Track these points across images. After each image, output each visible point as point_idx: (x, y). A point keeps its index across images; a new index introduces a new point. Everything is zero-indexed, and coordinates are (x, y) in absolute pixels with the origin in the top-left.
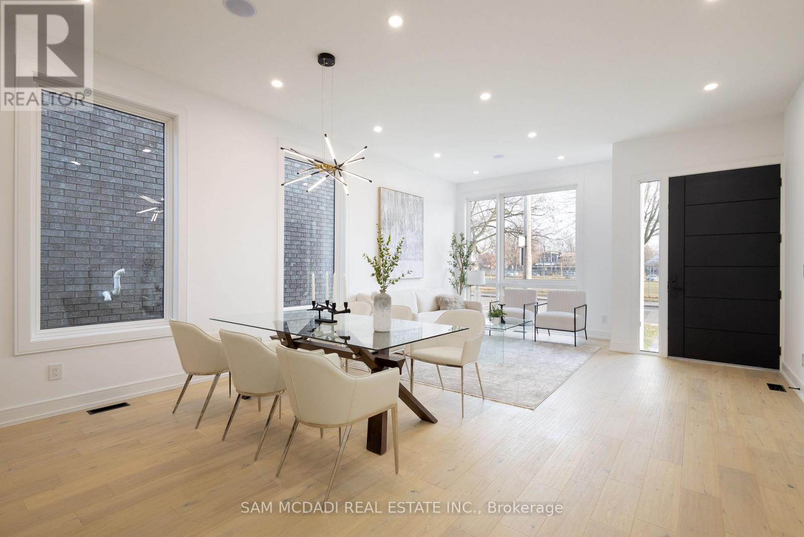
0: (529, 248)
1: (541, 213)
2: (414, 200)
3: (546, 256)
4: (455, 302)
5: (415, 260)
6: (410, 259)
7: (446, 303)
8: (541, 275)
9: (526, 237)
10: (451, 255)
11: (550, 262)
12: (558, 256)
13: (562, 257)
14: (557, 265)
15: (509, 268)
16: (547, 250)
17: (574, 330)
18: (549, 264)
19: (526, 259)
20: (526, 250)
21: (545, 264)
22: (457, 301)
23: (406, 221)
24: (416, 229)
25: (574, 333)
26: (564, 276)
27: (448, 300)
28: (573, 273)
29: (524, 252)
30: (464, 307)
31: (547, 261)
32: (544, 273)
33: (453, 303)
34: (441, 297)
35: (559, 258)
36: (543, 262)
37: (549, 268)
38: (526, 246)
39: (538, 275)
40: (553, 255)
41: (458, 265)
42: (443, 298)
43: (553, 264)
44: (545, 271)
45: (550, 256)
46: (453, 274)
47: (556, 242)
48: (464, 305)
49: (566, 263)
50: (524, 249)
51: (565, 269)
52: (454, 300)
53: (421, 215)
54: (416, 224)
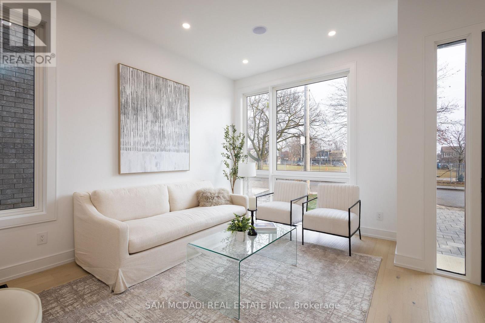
0: (308, 146)
1: (318, 124)
2: (175, 87)
3: (323, 153)
4: (218, 197)
5: (178, 151)
6: (170, 150)
7: (207, 198)
8: (318, 164)
9: (306, 137)
10: (224, 147)
11: (324, 156)
12: (329, 153)
13: (331, 153)
14: (329, 158)
15: (299, 160)
16: (322, 149)
17: (348, 236)
18: (324, 158)
19: (306, 153)
20: (306, 146)
21: (321, 158)
22: (221, 196)
23: (163, 108)
24: (179, 118)
25: (348, 239)
26: (332, 164)
27: (209, 195)
28: (338, 163)
29: (304, 148)
30: (229, 202)
31: (322, 156)
32: (320, 163)
33: (215, 198)
34: (202, 192)
35: (330, 154)
36: (320, 156)
37: (323, 160)
38: (306, 144)
39: (317, 164)
40: (326, 152)
41: (230, 157)
42: (204, 193)
43: (326, 157)
44: (321, 162)
45: (324, 153)
46: (228, 166)
47: (328, 143)
48: (229, 199)
49: (334, 157)
50: (305, 146)
51: (333, 161)
52: (217, 195)
53: (186, 104)
54: (178, 114)
